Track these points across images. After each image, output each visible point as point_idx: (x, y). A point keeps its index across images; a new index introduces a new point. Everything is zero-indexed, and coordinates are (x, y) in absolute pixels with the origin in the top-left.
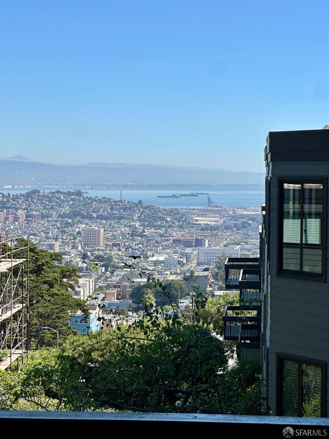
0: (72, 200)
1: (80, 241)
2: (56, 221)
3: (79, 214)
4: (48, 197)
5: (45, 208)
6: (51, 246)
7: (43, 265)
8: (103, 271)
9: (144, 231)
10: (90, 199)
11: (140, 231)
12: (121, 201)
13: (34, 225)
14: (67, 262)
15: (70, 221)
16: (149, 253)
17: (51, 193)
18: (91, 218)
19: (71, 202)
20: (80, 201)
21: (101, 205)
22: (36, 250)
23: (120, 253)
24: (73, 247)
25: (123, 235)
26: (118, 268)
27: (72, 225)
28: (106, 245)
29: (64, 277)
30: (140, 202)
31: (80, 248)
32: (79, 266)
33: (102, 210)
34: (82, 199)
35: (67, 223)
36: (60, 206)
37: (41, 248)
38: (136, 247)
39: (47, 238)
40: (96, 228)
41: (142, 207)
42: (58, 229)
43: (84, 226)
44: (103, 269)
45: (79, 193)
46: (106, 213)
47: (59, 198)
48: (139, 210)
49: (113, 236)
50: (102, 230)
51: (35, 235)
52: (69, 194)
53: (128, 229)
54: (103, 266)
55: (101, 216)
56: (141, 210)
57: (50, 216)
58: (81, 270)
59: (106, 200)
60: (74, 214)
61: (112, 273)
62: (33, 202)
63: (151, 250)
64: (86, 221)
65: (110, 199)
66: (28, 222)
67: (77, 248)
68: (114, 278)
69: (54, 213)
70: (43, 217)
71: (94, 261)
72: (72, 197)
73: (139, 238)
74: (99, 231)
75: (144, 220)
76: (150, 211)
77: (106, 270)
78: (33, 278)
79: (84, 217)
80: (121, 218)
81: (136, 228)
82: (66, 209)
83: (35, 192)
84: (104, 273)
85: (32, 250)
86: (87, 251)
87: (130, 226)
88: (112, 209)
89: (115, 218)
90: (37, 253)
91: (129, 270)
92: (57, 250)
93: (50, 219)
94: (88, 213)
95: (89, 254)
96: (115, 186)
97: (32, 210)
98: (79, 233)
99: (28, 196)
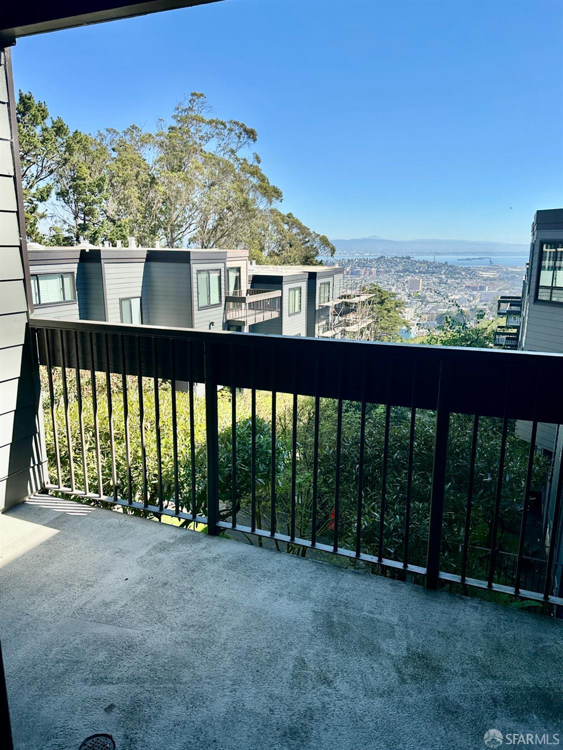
0: (404, 262)
1: (407, 287)
2: (394, 275)
3: (408, 270)
4: (390, 260)
5: (388, 267)
6: (390, 289)
7: (385, 299)
8: (420, 304)
9: (447, 281)
10: (415, 261)
11: (445, 281)
12: (434, 263)
13: (381, 277)
14: (399, 299)
15: (402, 274)
16: (449, 294)
17: (392, 258)
18: (415, 273)
19: (404, 263)
20: (409, 263)
21: (421, 265)
22: (382, 291)
23: (431, 294)
24: (403, 290)
25: (434, 283)
26: (429, 302)
27: (403, 277)
28: (423, 289)
29: (397, 306)
30: (446, 263)
31: (407, 291)
32: (406, 301)
33: (422, 268)
34: (410, 261)
35: (400, 276)
36: (397, 265)
37: (384, 290)
38: (442, 291)
39: (388, 284)
40: (418, 279)
41: (447, 266)
42: (395, 279)
43: (410, 277)
44: (420, 303)
45: (408, 258)
46: (424, 270)
47: (396, 261)
48: (445, 268)
49: (428, 283)
50: (421, 280)
51: (381, 282)
52: (403, 258)
53: (437, 279)
54: (420, 301)
55: (421, 271)
56: (447, 268)
57: (391, 271)
58: (407, 303)
59: (425, 262)
60: (405, 271)
61: (426, 305)
62: (381, 263)
63: (451, 292)
64: (412, 274)
65: (427, 261)
66: (378, 275)
67: (405, 291)
68: (426, 309)
69: (393, 270)
70: (386, 272)
71: (415, 298)
72: (404, 260)
73: (444, 285)
74: (419, 281)
75: (448, 274)
76: (452, 268)
77: (422, 304)
78: (379, 307)
79: (411, 272)
80: (433, 273)
81: (442, 279)
82: (400, 268)
83: (382, 257)
84: (421, 306)
85: (379, 291)
86: (411, 292)
87: (439, 278)
88: (428, 268)
89: (429, 273)
90: (382, 292)
91: (436, 304)
92: (393, 291)
93: (391, 274)
94: (413, 270)
95: (412, 294)
96: (431, 253)
97: (380, 268)
98: (407, 282)
99: (379, 259)
